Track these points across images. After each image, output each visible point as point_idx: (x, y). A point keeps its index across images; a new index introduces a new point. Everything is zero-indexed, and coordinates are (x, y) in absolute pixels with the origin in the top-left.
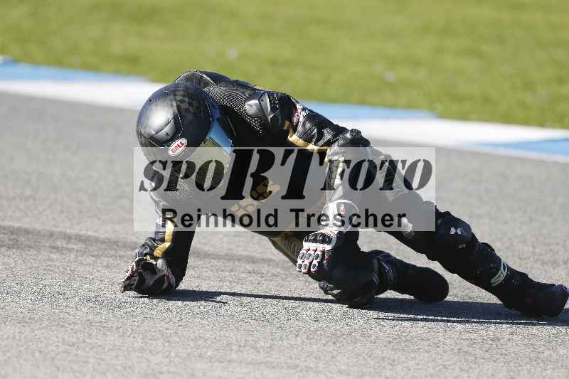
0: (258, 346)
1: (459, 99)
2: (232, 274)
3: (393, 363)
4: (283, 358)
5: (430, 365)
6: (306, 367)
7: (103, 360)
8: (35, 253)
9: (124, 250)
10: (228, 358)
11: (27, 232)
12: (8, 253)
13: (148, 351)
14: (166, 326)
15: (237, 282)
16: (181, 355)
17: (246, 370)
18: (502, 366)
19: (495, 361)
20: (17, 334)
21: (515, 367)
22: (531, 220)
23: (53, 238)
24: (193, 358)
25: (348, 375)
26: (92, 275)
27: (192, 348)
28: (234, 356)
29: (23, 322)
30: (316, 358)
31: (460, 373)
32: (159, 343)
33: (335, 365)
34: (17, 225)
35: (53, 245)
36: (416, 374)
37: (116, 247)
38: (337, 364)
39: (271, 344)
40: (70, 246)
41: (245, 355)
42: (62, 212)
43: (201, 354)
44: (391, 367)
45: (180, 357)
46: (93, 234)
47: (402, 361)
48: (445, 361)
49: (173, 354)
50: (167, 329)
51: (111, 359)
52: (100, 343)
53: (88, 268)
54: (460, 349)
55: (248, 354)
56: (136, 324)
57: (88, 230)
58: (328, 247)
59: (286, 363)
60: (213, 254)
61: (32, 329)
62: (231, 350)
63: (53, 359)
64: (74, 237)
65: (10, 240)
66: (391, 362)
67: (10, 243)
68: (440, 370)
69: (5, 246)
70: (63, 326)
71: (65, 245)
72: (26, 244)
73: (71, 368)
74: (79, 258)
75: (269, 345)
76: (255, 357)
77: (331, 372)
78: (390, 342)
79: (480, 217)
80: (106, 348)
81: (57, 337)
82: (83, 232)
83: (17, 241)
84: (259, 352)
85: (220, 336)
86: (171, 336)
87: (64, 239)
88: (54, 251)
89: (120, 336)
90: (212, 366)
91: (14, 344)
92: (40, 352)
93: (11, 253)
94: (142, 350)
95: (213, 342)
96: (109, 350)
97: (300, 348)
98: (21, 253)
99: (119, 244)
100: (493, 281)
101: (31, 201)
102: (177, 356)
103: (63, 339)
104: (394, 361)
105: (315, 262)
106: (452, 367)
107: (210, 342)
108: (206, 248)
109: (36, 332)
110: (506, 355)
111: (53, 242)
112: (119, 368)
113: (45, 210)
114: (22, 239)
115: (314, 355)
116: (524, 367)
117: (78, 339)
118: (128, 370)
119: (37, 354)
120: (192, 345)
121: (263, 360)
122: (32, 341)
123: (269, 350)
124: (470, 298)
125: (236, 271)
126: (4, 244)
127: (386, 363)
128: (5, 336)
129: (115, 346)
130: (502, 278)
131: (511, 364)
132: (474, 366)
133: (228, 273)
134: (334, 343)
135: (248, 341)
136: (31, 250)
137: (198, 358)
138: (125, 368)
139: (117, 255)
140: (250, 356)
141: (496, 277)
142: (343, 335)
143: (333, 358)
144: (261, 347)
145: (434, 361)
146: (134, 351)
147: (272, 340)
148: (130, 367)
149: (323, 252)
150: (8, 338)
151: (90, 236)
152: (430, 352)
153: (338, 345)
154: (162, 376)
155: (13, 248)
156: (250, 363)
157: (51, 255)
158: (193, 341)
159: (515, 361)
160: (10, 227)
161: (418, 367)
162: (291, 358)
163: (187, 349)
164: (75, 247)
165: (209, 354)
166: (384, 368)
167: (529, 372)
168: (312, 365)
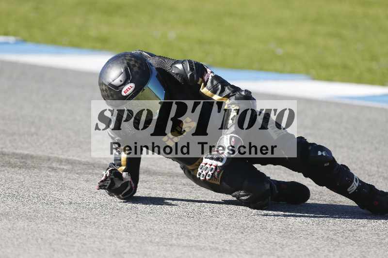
0: (190, 234)
1: (327, 67)
2: (173, 186)
3: (282, 247)
4: (207, 243)
5: (308, 248)
6: (223, 249)
7: (84, 244)
8: (38, 171)
9: (98, 169)
10: (170, 243)
11: (32, 157)
12: (19, 171)
13: (115, 238)
14: (128, 221)
15: (176, 192)
16: (137, 241)
17: (182, 252)
18: (357, 249)
19: (352, 245)
20: (26, 227)
21: (366, 249)
22: (376, 149)
23: (50, 162)
24: (145, 243)
25: (252, 254)
26: (77, 186)
27: (145, 236)
28: (174, 242)
29: (30, 219)
30: (230, 243)
31: (328, 254)
32: (123, 233)
33: (243, 248)
34: (26, 152)
35: (50, 166)
36: (298, 254)
37: (93, 167)
38: (245, 247)
39: (199, 233)
40: (62, 167)
41: (182, 241)
42: (56, 144)
43: (151, 240)
44: (281, 249)
45: (137, 243)
46: (77, 159)
47: (289, 246)
48: (318, 245)
49: (132, 240)
50: (128, 223)
51: (90, 244)
52: (82, 233)
53: (73, 182)
54: (328, 237)
55: (183, 241)
56: (107, 220)
57: (73, 156)
58: (220, 164)
59: (210, 246)
60: (159, 173)
61: (36, 223)
62: (172, 237)
63: (50, 244)
64: (64, 161)
65: (21, 162)
66: (281, 246)
67: (21, 164)
68: (314, 252)
69: (17, 166)
70: (57, 221)
71: (59, 167)
72: (32, 166)
73: (63, 250)
74: (68, 175)
75: (198, 234)
76: (188, 243)
77: (241, 253)
78: (280, 232)
79: (341, 147)
80: (87, 237)
81: (53, 229)
82: (71, 158)
83: (26, 163)
84: (191, 239)
85: (165, 228)
86: (131, 228)
87: (57, 162)
88: (50, 170)
89: (96, 228)
90: (159, 249)
91: (24, 233)
92: (42, 239)
93: (22, 172)
94: (111, 237)
95: (159, 232)
96: (89, 238)
97: (219, 236)
98: (28, 171)
99: (95, 165)
100: (348, 190)
101: (35, 137)
102: (135, 241)
103: (57, 230)
104: (283, 245)
105: (210, 173)
106: (323, 249)
107: (157, 232)
108: (154, 168)
109: (39, 225)
110: (360, 241)
111: (51, 164)
112: (96, 250)
113: (44, 142)
114: (29, 162)
115: (229, 241)
116: (372, 249)
117: (68, 230)
118: (102, 251)
119: (40, 240)
120: (145, 234)
121: (194, 244)
122: (36, 231)
123: (198, 237)
124: (335, 202)
125: (175, 184)
126: (17, 165)
127: (278, 246)
128: (18, 228)
129: (92, 235)
130: (355, 188)
131: (363, 248)
132: (337, 249)
133: (169, 185)
134: (242, 233)
135: (184, 231)
136: (35, 169)
137: (150, 243)
138: (100, 250)
139: (94, 172)
140: (184, 241)
141: (351, 187)
142: (248, 227)
143: (241, 243)
144: (193, 236)
145: (310, 245)
146: (106, 238)
147: (200, 231)
148: (103, 249)
149: (216, 167)
150: (19, 230)
151: (75, 160)
152: (307, 239)
153: (245, 234)
154: (125, 256)
155: (23, 168)
156: (185, 247)
157: (49, 173)
158: (146, 231)
159: (366, 245)
160: (21, 154)
161: (300, 249)
162: (213, 243)
163: (141, 236)
164: (65, 167)
165: (157, 240)
166: (277, 250)
167: (375, 252)
168: (227, 248)
